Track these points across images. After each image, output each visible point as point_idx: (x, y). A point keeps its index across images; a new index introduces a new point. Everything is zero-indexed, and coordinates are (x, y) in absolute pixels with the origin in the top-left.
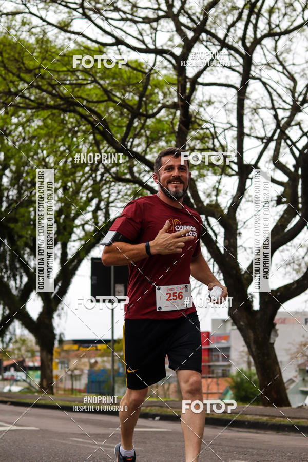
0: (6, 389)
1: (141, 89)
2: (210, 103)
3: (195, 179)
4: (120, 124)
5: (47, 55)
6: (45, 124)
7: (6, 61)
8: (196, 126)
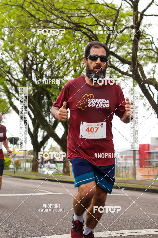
0: (46, 173)
1: (114, 18)
2: (150, 25)
3: (142, 65)
4: (103, 37)
6: (65, 37)
8: (143, 37)
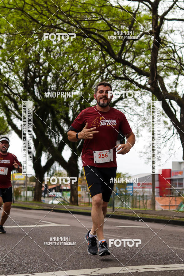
0: (50, 202)
1: (130, 23)
2: (172, 31)
3: (163, 77)
4: (117, 45)
5: (74, 3)
6: (73, 45)
7: (49, 7)
8: (163, 45)
